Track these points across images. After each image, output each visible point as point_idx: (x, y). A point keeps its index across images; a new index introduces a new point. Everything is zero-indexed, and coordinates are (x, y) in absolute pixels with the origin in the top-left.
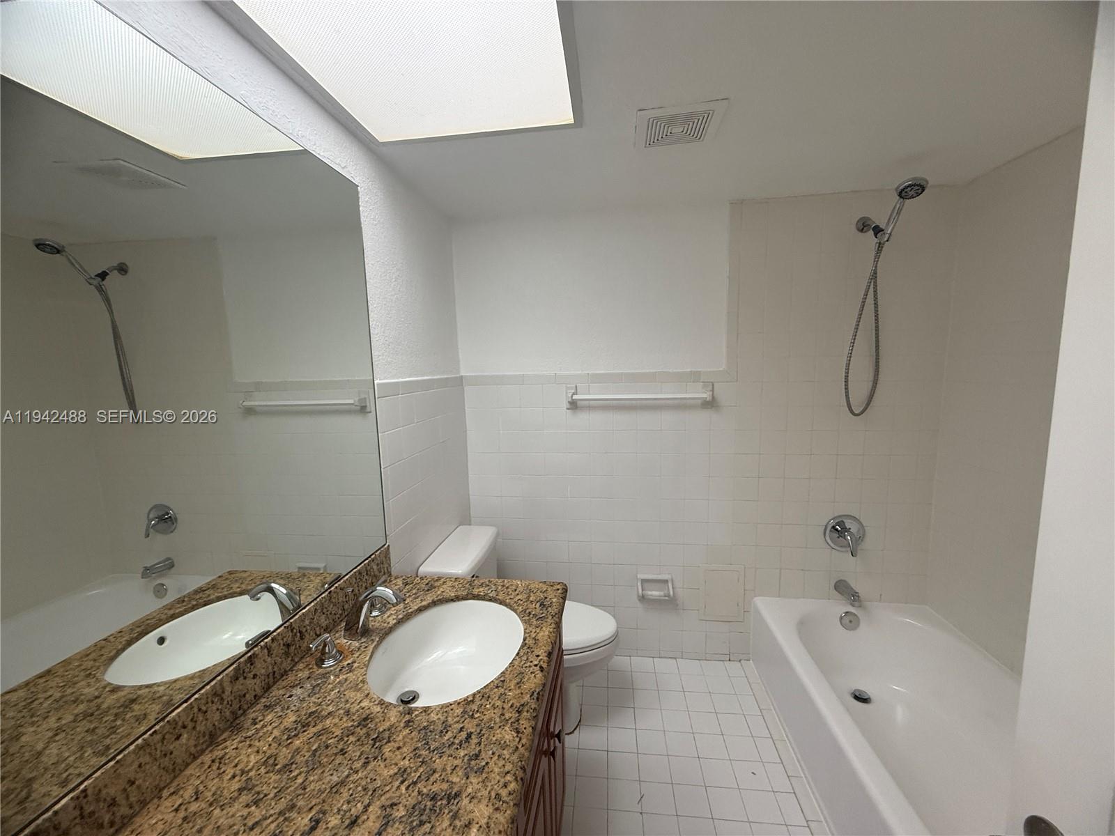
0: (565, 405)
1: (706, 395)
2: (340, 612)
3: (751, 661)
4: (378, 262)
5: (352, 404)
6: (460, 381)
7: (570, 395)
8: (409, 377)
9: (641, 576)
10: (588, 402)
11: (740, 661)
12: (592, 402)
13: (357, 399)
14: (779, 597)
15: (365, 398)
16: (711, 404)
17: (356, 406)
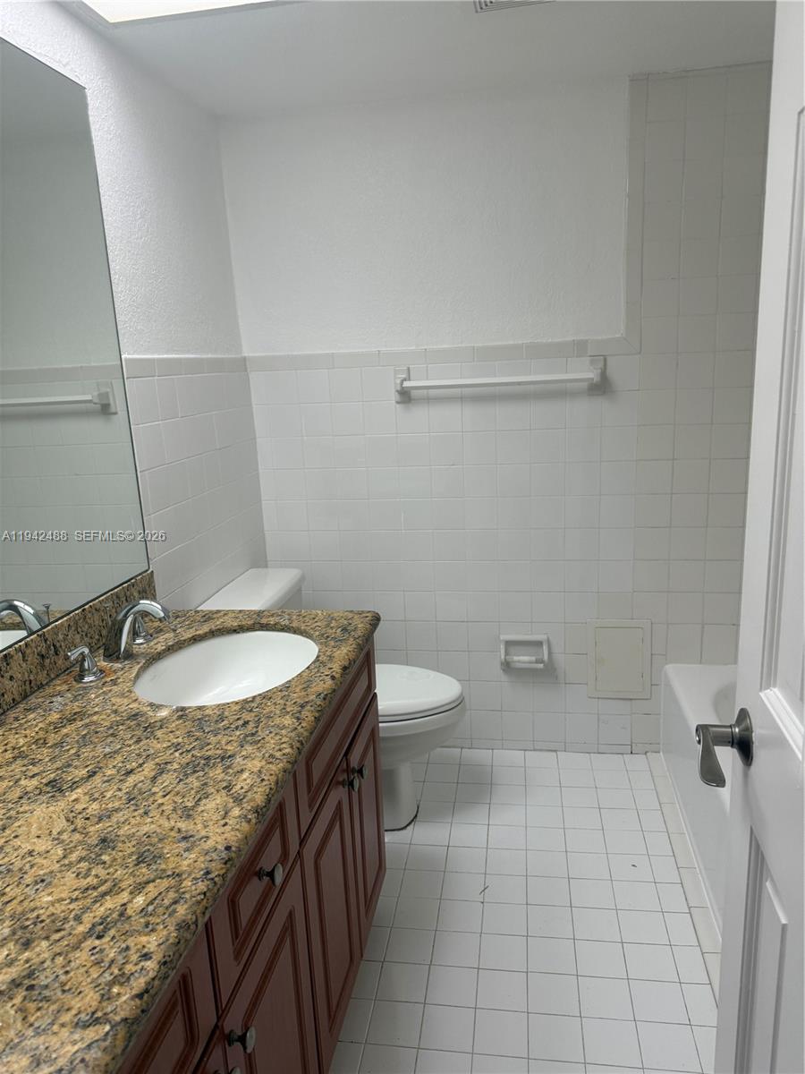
0: (394, 397)
1: (592, 374)
2: (97, 637)
3: (661, 753)
4: (116, 191)
5: (90, 401)
6: (242, 365)
7: (398, 381)
8: (167, 353)
9: (504, 637)
10: (425, 391)
11: (646, 753)
12: (432, 392)
13: (96, 394)
14: (701, 663)
15: (107, 393)
16: (602, 387)
17: (95, 404)
